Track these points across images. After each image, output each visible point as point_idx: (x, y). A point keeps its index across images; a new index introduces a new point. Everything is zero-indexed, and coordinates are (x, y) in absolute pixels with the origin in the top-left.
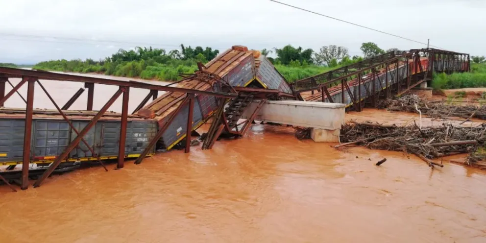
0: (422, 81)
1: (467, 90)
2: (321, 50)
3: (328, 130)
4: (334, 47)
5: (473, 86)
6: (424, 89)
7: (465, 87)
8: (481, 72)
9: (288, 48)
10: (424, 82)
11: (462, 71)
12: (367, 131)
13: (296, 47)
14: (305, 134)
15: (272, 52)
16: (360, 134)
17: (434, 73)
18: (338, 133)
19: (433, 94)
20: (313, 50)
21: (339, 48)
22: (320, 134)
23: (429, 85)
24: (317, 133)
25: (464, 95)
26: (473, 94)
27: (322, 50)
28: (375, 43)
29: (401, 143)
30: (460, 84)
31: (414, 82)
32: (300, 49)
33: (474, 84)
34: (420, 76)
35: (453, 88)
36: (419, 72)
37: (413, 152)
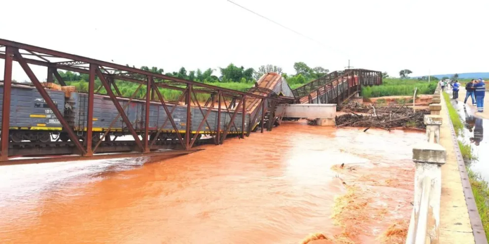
0: (355, 92)
1: (385, 98)
2: (259, 68)
3: (329, 119)
4: (271, 66)
5: (388, 95)
6: (357, 98)
7: (383, 96)
8: (390, 85)
9: (231, 67)
10: (357, 93)
11: (378, 85)
12: (349, 119)
13: (239, 66)
14: (314, 123)
15: (216, 70)
16: (345, 120)
17: (362, 87)
18: (334, 120)
19: (364, 101)
20: (254, 69)
21: (275, 67)
22: (325, 122)
23: (360, 95)
24: (323, 121)
25: (384, 101)
26: (389, 100)
27: (261, 69)
28: (305, 63)
29: (369, 123)
30: (379, 93)
31: (352, 92)
32: (242, 68)
33: (388, 93)
34: (354, 89)
35: (375, 96)
36: (354, 85)
37: (378, 126)
